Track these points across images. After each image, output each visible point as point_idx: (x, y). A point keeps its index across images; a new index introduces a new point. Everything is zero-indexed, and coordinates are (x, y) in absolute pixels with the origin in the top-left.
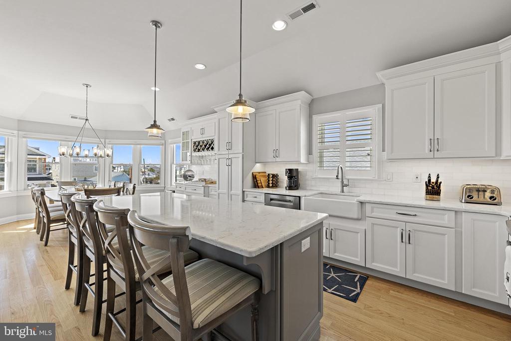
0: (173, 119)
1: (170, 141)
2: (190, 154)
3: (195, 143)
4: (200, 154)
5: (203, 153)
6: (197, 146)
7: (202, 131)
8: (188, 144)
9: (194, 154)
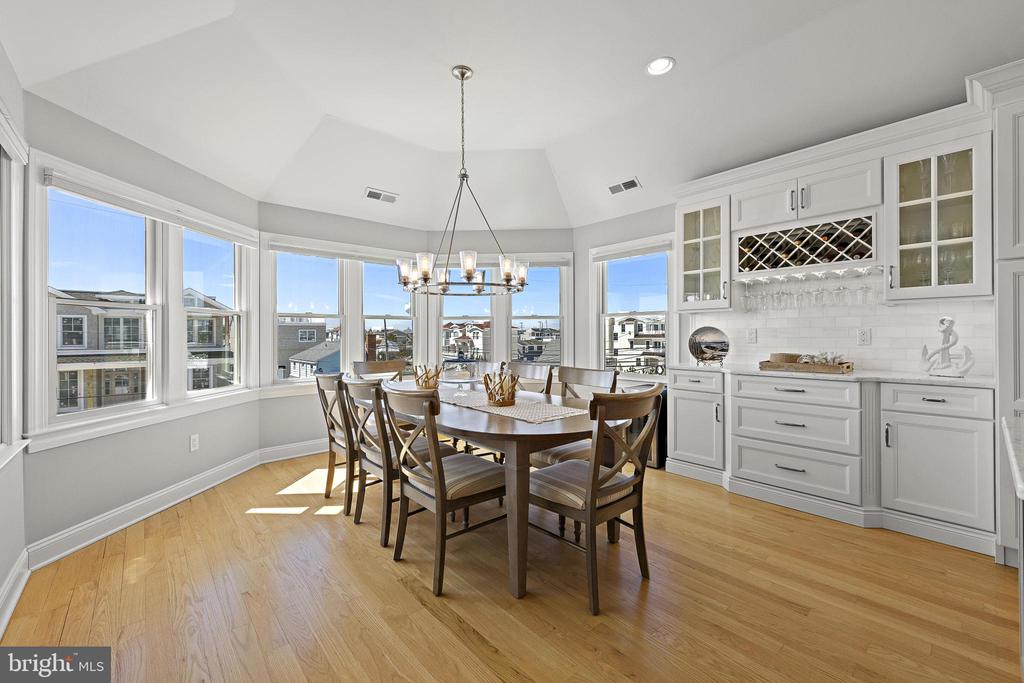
0: (631, 185)
2: (724, 277)
3: (748, 242)
4: (780, 274)
5: (798, 272)
6: (758, 252)
7: (801, 199)
8: (713, 247)
9: (747, 276)
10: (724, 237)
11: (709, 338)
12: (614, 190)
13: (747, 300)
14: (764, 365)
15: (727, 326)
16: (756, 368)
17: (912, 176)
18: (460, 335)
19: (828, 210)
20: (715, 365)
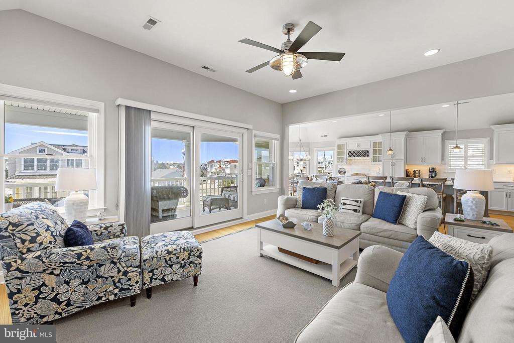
0: (326, 136)
1: (315, 149)
2: (345, 158)
3: (350, 152)
4: (355, 158)
5: (358, 158)
6: (352, 154)
7: (359, 145)
8: (343, 152)
9: (350, 158)
10: (345, 150)
11: (342, 170)
12: (322, 136)
13: (349, 163)
14: (352, 175)
15: (345, 167)
16: (351, 176)
17: (375, 144)
18: (218, 166)
19: (363, 148)
20: (343, 175)
